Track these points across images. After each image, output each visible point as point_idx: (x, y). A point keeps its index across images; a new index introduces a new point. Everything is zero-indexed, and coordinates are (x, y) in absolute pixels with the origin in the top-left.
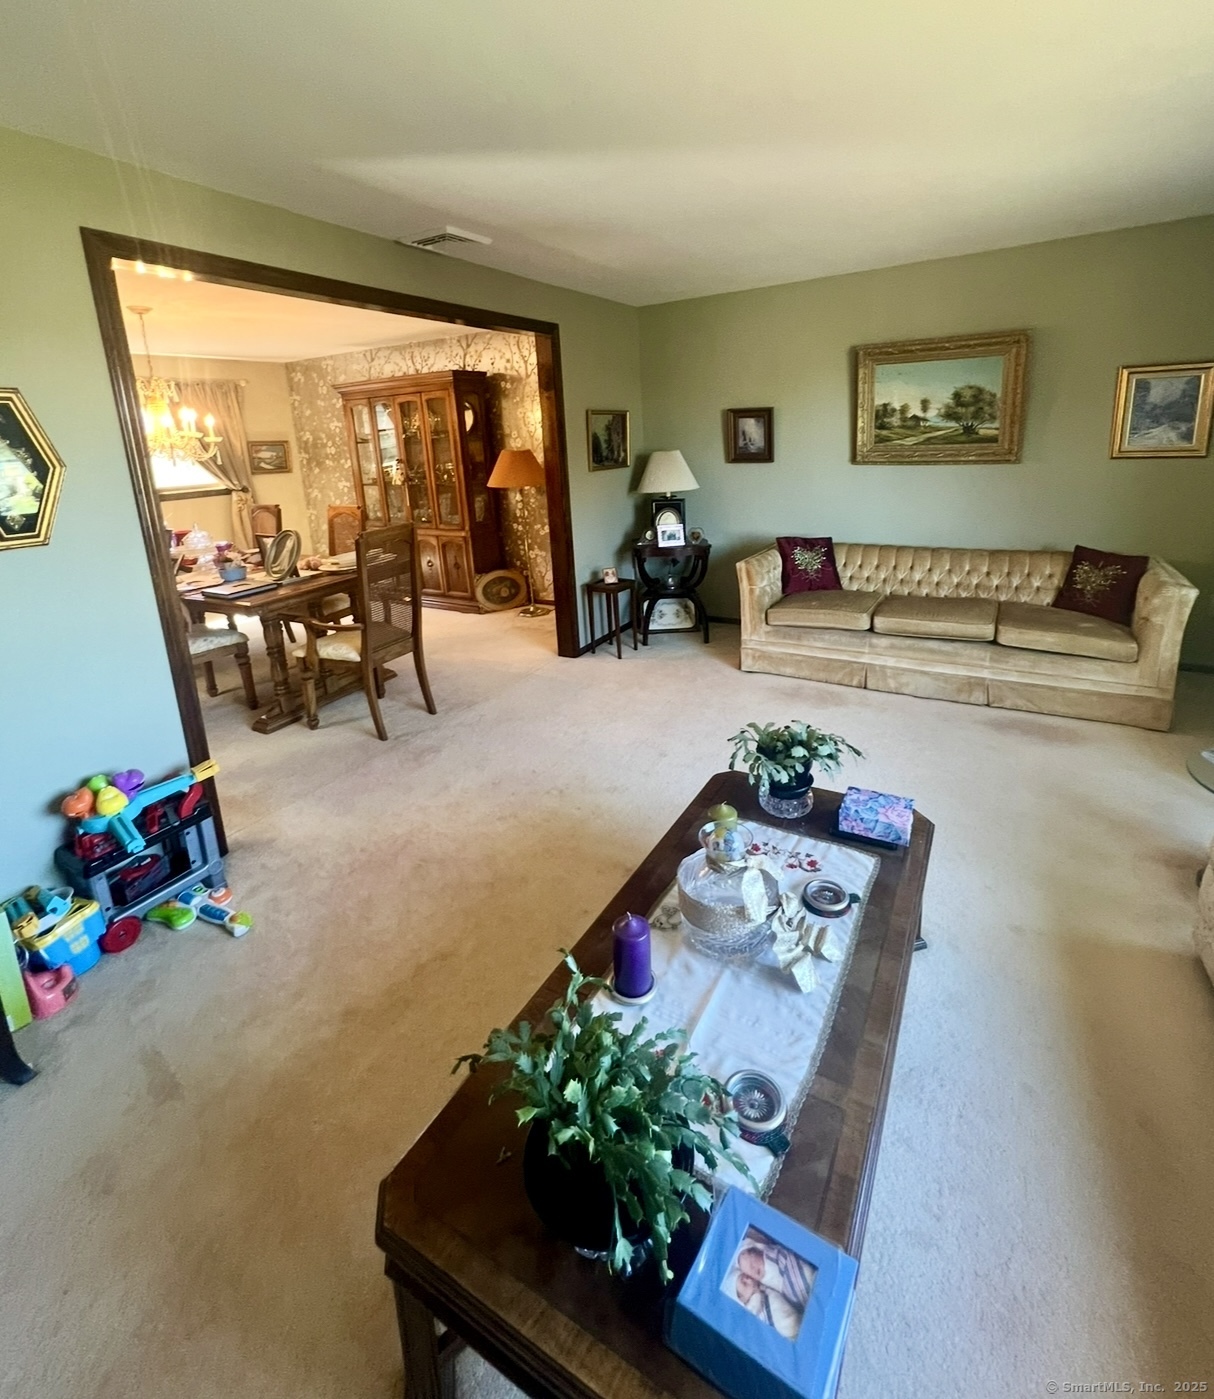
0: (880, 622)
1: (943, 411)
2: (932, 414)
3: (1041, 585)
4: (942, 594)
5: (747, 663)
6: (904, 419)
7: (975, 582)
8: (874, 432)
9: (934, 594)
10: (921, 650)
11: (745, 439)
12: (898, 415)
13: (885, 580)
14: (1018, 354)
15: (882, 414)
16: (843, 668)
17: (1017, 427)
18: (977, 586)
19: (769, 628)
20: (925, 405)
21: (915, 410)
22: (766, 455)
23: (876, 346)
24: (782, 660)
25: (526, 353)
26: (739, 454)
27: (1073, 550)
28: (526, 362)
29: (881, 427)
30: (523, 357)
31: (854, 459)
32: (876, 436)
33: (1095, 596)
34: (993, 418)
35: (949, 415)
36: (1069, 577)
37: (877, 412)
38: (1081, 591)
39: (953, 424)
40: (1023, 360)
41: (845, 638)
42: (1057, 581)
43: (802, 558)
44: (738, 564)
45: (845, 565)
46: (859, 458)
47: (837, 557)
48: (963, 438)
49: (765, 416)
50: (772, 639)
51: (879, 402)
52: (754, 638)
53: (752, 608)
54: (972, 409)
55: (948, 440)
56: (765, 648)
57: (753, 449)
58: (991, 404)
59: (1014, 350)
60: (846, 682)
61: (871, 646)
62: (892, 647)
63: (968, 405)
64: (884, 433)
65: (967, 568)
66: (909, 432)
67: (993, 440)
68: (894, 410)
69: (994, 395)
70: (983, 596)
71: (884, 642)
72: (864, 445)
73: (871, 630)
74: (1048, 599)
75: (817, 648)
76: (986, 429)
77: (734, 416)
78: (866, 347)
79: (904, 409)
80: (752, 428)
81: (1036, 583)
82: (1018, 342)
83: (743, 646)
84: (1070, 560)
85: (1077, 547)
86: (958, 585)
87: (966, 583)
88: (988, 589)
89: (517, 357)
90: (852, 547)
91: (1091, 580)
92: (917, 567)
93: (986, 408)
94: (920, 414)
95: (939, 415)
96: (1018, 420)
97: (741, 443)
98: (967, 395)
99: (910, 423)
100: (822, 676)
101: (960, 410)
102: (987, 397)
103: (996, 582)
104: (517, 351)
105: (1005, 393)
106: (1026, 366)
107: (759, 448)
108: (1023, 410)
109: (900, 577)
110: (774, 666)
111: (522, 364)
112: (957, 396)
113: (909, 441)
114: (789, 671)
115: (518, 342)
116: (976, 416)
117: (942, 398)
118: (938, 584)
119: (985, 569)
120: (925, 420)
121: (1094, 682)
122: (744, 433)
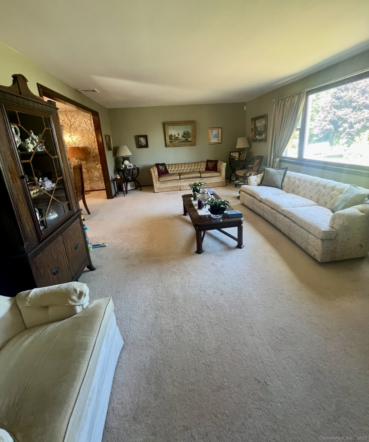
0: (181, 177)
1: (182, 136)
2: (180, 136)
3: (203, 167)
4: (188, 171)
5: (156, 190)
6: (175, 138)
7: (193, 168)
8: (170, 140)
9: (186, 172)
10: (189, 181)
11: (141, 142)
12: (174, 137)
13: (177, 170)
14: (194, 125)
15: (171, 136)
16: (176, 187)
17: (195, 139)
18: (193, 169)
19: (160, 182)
20: (179, 135)
21: (177, 136)
22: (146, 146)
23: (168, 122)
24: (164, 188)
25: (70, 118)
26: (140, 146)
27: (206, 161)
28: (70, 121)
29: (171, 139)
30: (69, 120)
31: (166, 146)
32: (170, 141)
33: (212, 167)
34: (191, 137)
35: (183, 137)
36: (207, 165)
37: (170, 136)
38: (209, 167)
39: (184, 138)
40: (194, 126)
41: (176, 181)
42: (205, 166)
43: (161, 168)
44: (151, 169)
45: (169, 169)
46: (167, 146)
47: (167, 167)
48: (186, 141)
49: (146, 137)
50: (161, 184)
51: (170, 134)
52: (157, 185)
53: (155, 178)
54: (187, 135)
55: (183, 142)
56: (159, 187)
57: (143, 145)
58: (190, 134)
59: (193, 124)
60: (177, 190)
61: (181, 182)
62: (184, 181)
63: (186, 135)
64: (171, 140)
65: (191, 166)
66: (176, 140)
67: (191, 141)
68: (173, 136)
69: (190, 133)
70: (194, 171)
71: (183, 180)
72: (168, 143)
73: (180, 179)
74: (204, 170)
75: (169, 185)
76: (190, 139)
77: (137, 137)
78: (166, 122)
79: (175, 135)
80: (142, 140)
81: (202, 167)
82: (193, 123)
83: (154, 187)
84: (206, 162)
85: (207, 160)
86: (190, 169)
87: (191, 169)
88: (195, 169)
89: (66, 119)
90: (169, 165)
91: (211, 165)
92: (182, 167)
93: (189, 135)
94: (178, 136)
95: (181, 137)
96: (195, 137)
97: (140, 143)
98: (186, 133)
99: (176, 138)
100: (172, 190)
101: (185, 136)
102: (189, 133)
103: (196, 168)
104: (67, 118)
105: (192, 133)
106: (195, 127)
107: (145, 145)
108: (195, 135)
109: (180, 169)
110: (162, 190)
111: (69, 121)
112: (184, 133)
113: (176, 142)
114: (165, 190)
115: (66, 115)
116: (188, 137)
117: (181, 133)
118: (186, 170)
119: (194, 166)
120: (179, 138)
121: (215, 181)
122: (141, 141)
